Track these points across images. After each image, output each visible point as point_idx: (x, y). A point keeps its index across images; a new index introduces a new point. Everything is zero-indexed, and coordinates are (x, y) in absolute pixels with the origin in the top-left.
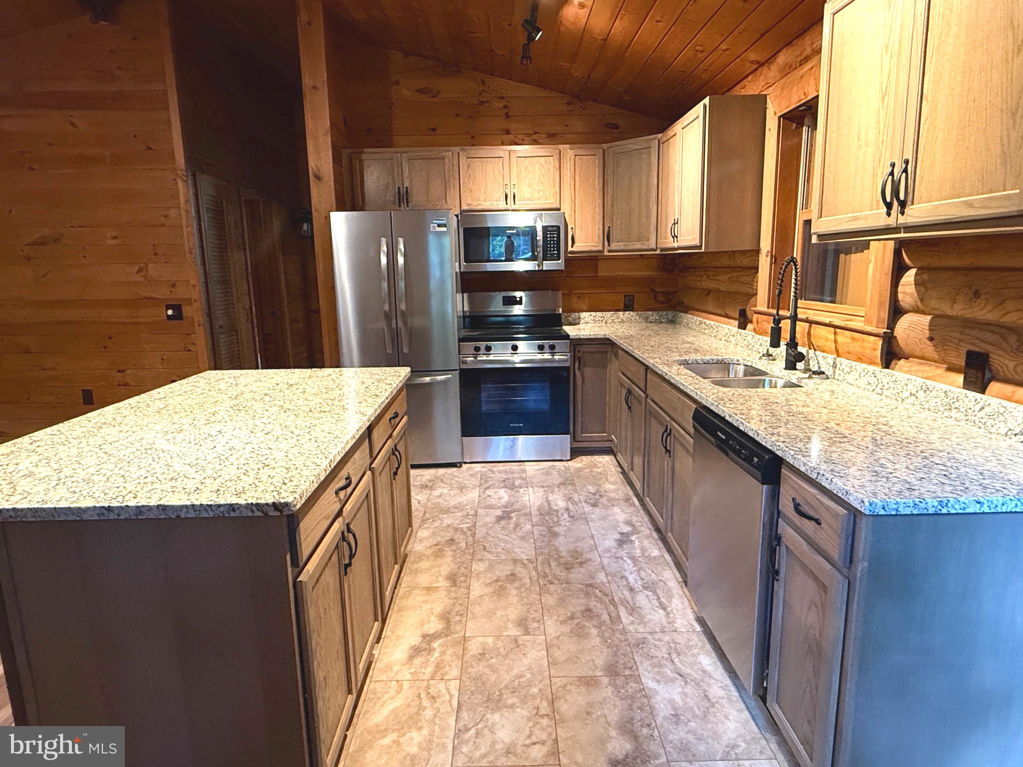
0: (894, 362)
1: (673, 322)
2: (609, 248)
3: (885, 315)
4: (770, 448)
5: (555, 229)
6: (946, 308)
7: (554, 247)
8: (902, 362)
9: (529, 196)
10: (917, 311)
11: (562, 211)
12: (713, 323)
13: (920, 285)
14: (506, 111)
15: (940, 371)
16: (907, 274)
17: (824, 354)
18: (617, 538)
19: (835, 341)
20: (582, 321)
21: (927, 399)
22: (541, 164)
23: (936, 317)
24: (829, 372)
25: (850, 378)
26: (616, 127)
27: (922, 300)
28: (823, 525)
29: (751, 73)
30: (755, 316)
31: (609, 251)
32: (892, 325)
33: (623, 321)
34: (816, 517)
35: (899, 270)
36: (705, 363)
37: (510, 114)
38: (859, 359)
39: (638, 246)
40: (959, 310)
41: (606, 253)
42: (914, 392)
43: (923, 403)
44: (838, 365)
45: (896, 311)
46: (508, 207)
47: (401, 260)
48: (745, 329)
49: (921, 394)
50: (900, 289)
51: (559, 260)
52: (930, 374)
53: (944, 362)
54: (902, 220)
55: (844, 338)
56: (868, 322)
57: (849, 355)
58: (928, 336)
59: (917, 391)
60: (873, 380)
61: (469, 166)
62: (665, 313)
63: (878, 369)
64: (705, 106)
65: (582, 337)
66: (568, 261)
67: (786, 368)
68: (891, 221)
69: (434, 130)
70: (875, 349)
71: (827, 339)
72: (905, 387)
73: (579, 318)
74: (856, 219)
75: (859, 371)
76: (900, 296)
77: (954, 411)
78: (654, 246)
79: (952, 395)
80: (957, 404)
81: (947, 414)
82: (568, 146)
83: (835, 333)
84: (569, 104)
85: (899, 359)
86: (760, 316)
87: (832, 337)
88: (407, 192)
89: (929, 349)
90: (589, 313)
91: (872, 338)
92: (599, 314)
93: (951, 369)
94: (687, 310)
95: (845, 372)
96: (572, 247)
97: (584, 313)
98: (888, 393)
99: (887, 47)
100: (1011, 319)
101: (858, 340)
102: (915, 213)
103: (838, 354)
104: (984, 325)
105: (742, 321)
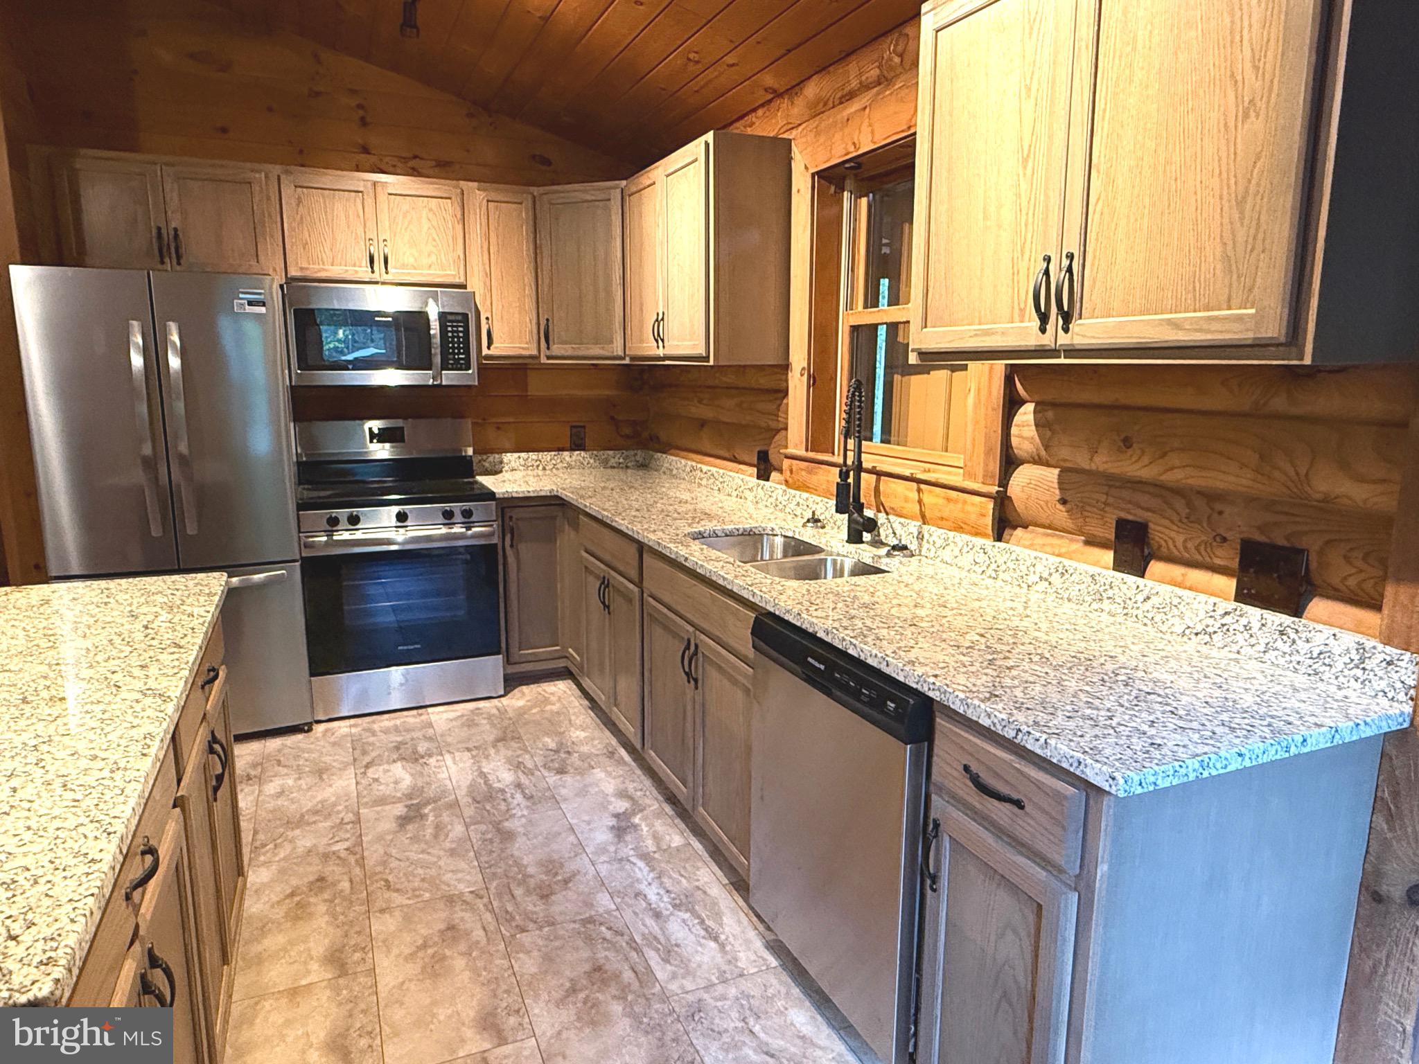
0: (1007, 532)
1: (643, 466)
2: (548, 353)
3: (995, 466)
4: (915, 686)
5: (460, 318)
6: (1082, 460)
7: (459, 348)
8: (1019, 531)
9: (412, 260)
10: (1037, 461)
11: (469, 290)
12: (714, 470)
13: (1043, 426)
14: (361, 113)
15: (1077, 545)
16: (1022, 410)
17: (902, 520)
18: (611, 824)
19: (920, 501)
20: (506, 468)
21: (1065, 586)
22: (431, 210)
23: (1064, 471)
24: (913, 546)
25: (947, 554)
26: (547, 162)
27: (1047, 447)
28: (1028, 808)
29: (762, 105)
30: (786, 463)
31: (548, 358)
32: (1004, 481)
33: (569, 466)
34: (1015, 796)
35: (1012, 404)
36: (727, 535)
37: (368, 120)
38: (959, 528)
39: (596, 351)
40: (1102, 462)
41: (544, 360)
42: (1045, 575)
43: (1059, 591)
44: (927, 536)
45: (1010, 462)
46: (376, 277)
47: (175, 362)
48: (768, 480)
49: (1056, 579)
50: (1014, 430)
51: (469, 369)
52: (1063, 550)
53: (1080, 532)
54: (1064, 339)
55: (932, 497)
56: (969, 475)
57: (941, 522)
58: (1058, 497)
59: (1050, 575)
60: (981, 558)
61: (299, 201)
62: (632, 453)
63: (988, 543)
64: (707, 145)
65: (515, 495)
66: (482, 369)
67: (850, 541)
68: (1047, 340)
69: (224, 130)
70: (983, 515)
71: (906, 500)
72: (1032, 569)
73: (501, 462)
74: (987, 333)
75: (960, 544)
76: (1015, 441)
77: (1106, 602)
78: (621, 353)
79: (1103, 580)
80: (1110, 593)
81: (1095, 606)
82: (476, 184)
83: (919, 490)
84: (470, 115)
85: (1015, 528)
86: (795, 462)
87: (915, 496)
88: (176, 236)
89: (1060, 515)
90: (516, 455)
91: (977, 499)
92: (533, 456)
93: (1090, 542)
94: (666, 448)
95: (937, 545)
96: (489, 348)
97: (508, 454)
98: (1006, 576)
99: (1029, 89)
100: (1175, 477)
101: (956, 501)
102: (1086, 331)
103: (925, 521)
104: (1136, 484)
105: (763, 467)
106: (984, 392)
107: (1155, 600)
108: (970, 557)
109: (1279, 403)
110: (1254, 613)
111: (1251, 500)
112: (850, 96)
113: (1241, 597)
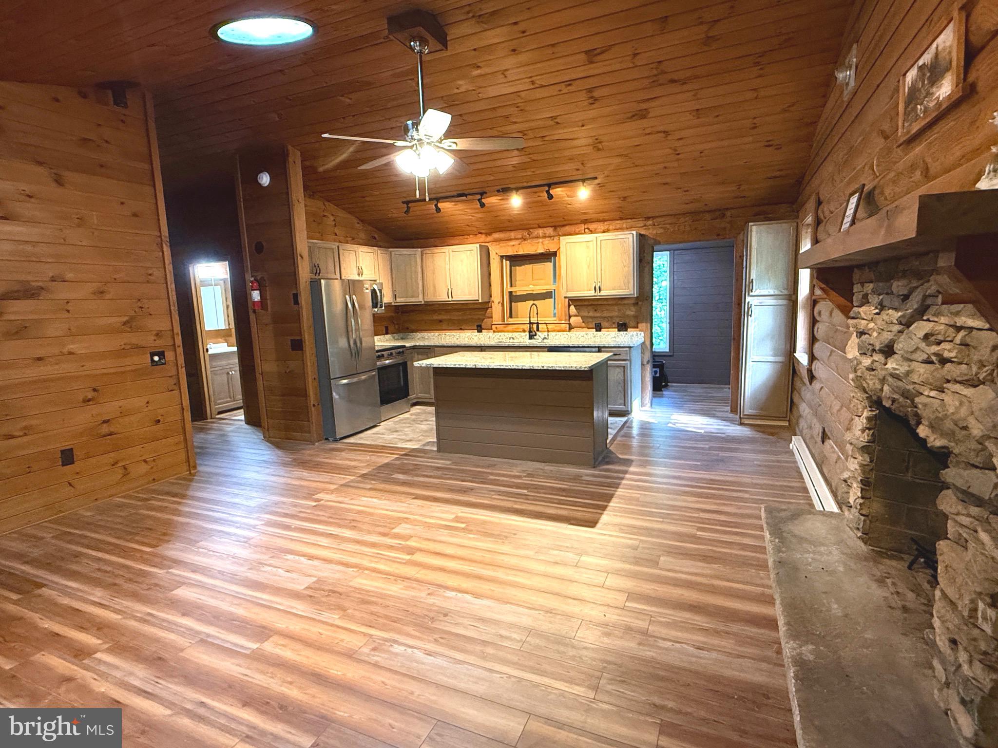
0: (572, 329)
2: (395, 301)
3: (568, 318)
5: (381, 291)
6: (586, 314)
7: (381, 301)
8: (575, 329)
10: (576, 316)
13: (577, 310)
15: (586, 329)
16: (572, 307)
17: (541, 333)
22: (369, 256)
23: (583, 317)
24: (547, 337)
25: (557, 337)
27: (578, 313)
30: (493, 326)
31: (394, 303)
32: (569, 320)
35: (569, 306)
38: (559, 331)
40: (591, 314)
44: (550, 335)
45: (570, 317)
46: (360, 278)
47: (356, 305)
48: (483, 332)
50: (570, 311)
54: (599, 294)
55: (550, 327)
56: (560, 320)
57: (554, 331)
58: (582, 322)
59: (583, 334)
60: (566, 336)
61: (343, 254)
63: (568, 333)
64: (477, 247)
66: (385, 307)
67: (530, 339)
70: (566, 327)
71: (542, 328)
72: (579, 335)
75: (560, 334)
76: (571, 313)
78: (422, 300)
79: (594, 334)
80: (596, 335)
83: (546, 326)
88: (318, 266)
89: (582, 325)
91: (563, 325)
93: (589, 328)
95: (553, 336)
98: (573, 338)
100: (605, 315)
101: (558, 326)
102: (604, 293)
103: (548, 331)
104: (597, 317)
105: (480, 329)
106: (563, 303)
107: (605, 334)
108: (563, 336)
109: (620, 302)
110: (622, 332)
111: (617, 317)
112: (511, 240)
113: (619, 331)
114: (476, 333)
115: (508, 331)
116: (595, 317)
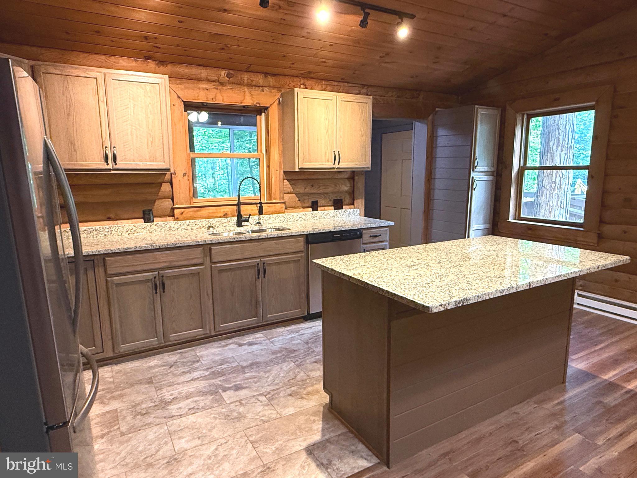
3: (282, 196)
6: (302, 190)
8: (286, 210)
13: (293, 185)
15: (302, 209)
25: (270, 221)
27: (294, 189)
28: (382, 235)
35: (284, 180)
38: (272, 214)
40: (308, 190)
44: (262, 218)
45: (284, 194)
48: (153, 222)
49: (304, 217)
54: (338, 166)
57: (267, 213)
58: (298, 200)
59: (301, 216)
60: (282, 218)
63: (284, 214)
68: (335, 166)
70: (282, 208)
71: (252, 210)
74: (321, 165)
75: (274, 217)
76: (284, 189)
87: (256, 208)
89: (300, 203)
91: (279, 204)
93: (304, 208)
95: (266, 220)
98: (290, 220)
99: (327, 119)
100: (322, 191)
101: (272, 206)
104: (314, 194)
105: (148, 217)
106: (278, 178)
107: (325, 214)
108: (279, 219)
111: (333, 193)
113: (335, 209)
114: (140, 223)
115: (201, 218)
116: (311, 194)
